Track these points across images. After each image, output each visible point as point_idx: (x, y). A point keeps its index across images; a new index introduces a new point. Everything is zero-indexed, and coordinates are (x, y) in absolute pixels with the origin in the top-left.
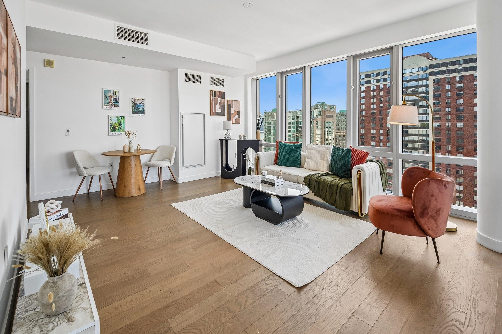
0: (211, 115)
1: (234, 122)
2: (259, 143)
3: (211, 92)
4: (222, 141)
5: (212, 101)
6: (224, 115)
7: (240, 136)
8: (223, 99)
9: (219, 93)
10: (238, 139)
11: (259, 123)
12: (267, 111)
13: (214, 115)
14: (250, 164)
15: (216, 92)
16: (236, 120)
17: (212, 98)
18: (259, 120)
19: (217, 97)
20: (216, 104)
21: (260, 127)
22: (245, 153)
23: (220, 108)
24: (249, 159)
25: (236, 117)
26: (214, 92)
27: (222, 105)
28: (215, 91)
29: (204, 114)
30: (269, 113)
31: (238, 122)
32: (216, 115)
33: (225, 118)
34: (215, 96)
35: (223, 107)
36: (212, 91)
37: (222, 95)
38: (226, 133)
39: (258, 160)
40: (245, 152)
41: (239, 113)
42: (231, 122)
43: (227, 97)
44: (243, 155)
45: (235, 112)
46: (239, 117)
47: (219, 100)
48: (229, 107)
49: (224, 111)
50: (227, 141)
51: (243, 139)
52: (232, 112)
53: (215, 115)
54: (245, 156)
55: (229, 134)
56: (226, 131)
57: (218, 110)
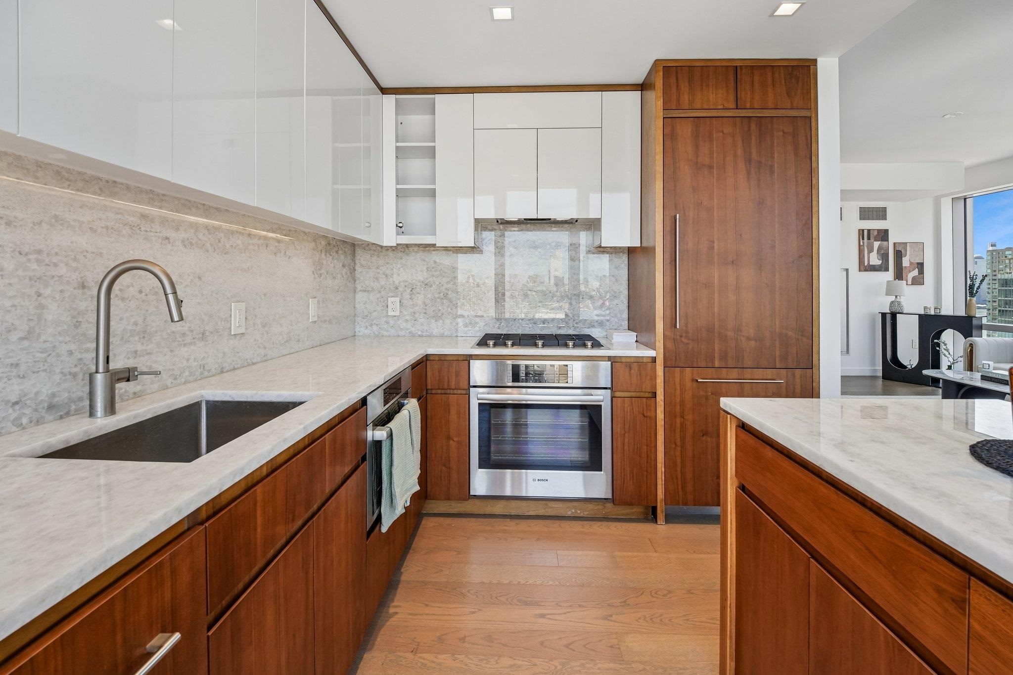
0: (860, 271)
1: (910, 282)
2: (975, 322)
3: (861, 232)
4: (886, 316)
5: (862, 248)
6: (887, 270)
7: (925, 308)
8: (885, 243)
9: (876, 233)
10: (922, 312)
11: (974, 285)
12: (999, 247)
13: (866, 270)
14: (952, 361)
15: (871, 231)
16: (914, 278)
17: (863, 243)
18: (973, 279)
19: (872, 240)
20: (871, 250)
21: (977, 292)
22: (939, 338)
23: (879, 258)
24: (947, 350)
25: (915, 273)
26: (866, 233)
27: (882, 252)
28: (869, 231)
29: (847, 270)
30: (1007, 253)
31: (918, 281)
32: (871, 271)
33: (889, 275)
34: (869, 238)
35: (884, 257)
36: (863, 230)
37: (883, 235)
38: (892, 302)
39: (971, 351)
40: (938, 335)
41: (921, 266)
42: (904, 282)
43: (893, 238)
44: (932, 341)
45: (911, 263)
46: (921, 272)
47: (876, 244)
48: (899, 255)
49: (887, 264)
50: (894, 316)
51: (932, 313)
52: (906, 262)
53: (868, 271)
54: (938, 345)
55: (899, 303)
56: (893, 298)
57: (875, 260)
